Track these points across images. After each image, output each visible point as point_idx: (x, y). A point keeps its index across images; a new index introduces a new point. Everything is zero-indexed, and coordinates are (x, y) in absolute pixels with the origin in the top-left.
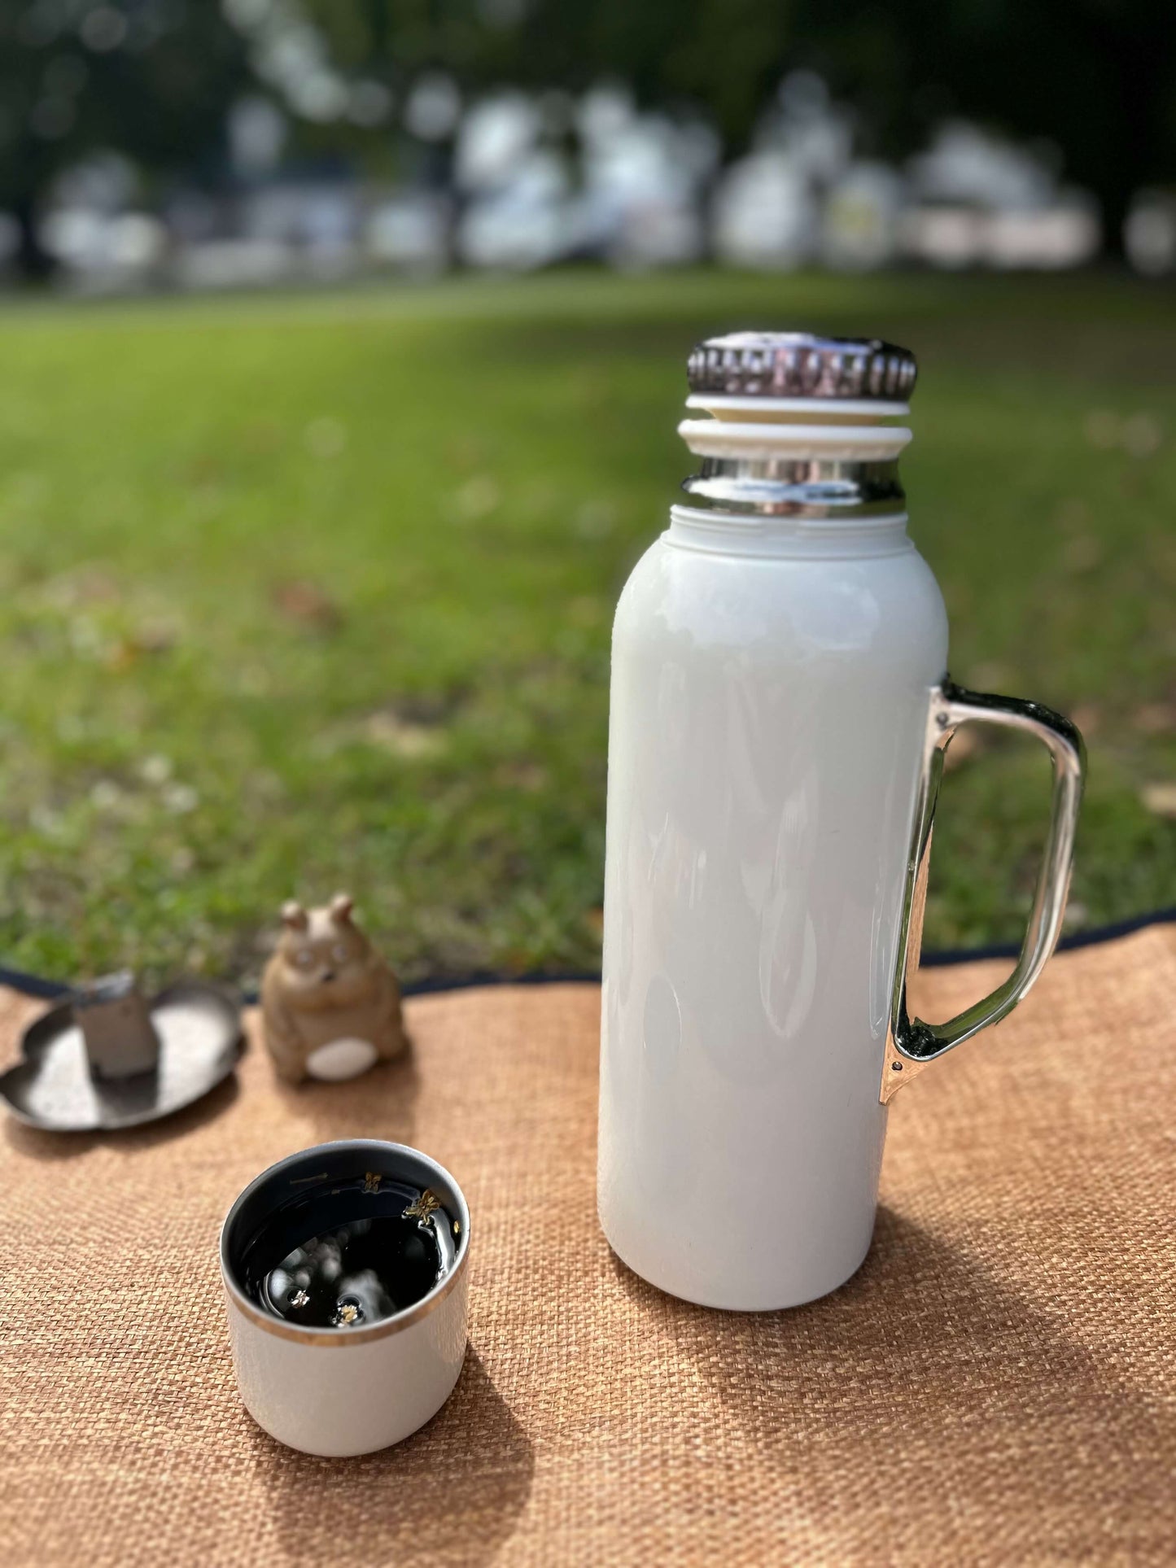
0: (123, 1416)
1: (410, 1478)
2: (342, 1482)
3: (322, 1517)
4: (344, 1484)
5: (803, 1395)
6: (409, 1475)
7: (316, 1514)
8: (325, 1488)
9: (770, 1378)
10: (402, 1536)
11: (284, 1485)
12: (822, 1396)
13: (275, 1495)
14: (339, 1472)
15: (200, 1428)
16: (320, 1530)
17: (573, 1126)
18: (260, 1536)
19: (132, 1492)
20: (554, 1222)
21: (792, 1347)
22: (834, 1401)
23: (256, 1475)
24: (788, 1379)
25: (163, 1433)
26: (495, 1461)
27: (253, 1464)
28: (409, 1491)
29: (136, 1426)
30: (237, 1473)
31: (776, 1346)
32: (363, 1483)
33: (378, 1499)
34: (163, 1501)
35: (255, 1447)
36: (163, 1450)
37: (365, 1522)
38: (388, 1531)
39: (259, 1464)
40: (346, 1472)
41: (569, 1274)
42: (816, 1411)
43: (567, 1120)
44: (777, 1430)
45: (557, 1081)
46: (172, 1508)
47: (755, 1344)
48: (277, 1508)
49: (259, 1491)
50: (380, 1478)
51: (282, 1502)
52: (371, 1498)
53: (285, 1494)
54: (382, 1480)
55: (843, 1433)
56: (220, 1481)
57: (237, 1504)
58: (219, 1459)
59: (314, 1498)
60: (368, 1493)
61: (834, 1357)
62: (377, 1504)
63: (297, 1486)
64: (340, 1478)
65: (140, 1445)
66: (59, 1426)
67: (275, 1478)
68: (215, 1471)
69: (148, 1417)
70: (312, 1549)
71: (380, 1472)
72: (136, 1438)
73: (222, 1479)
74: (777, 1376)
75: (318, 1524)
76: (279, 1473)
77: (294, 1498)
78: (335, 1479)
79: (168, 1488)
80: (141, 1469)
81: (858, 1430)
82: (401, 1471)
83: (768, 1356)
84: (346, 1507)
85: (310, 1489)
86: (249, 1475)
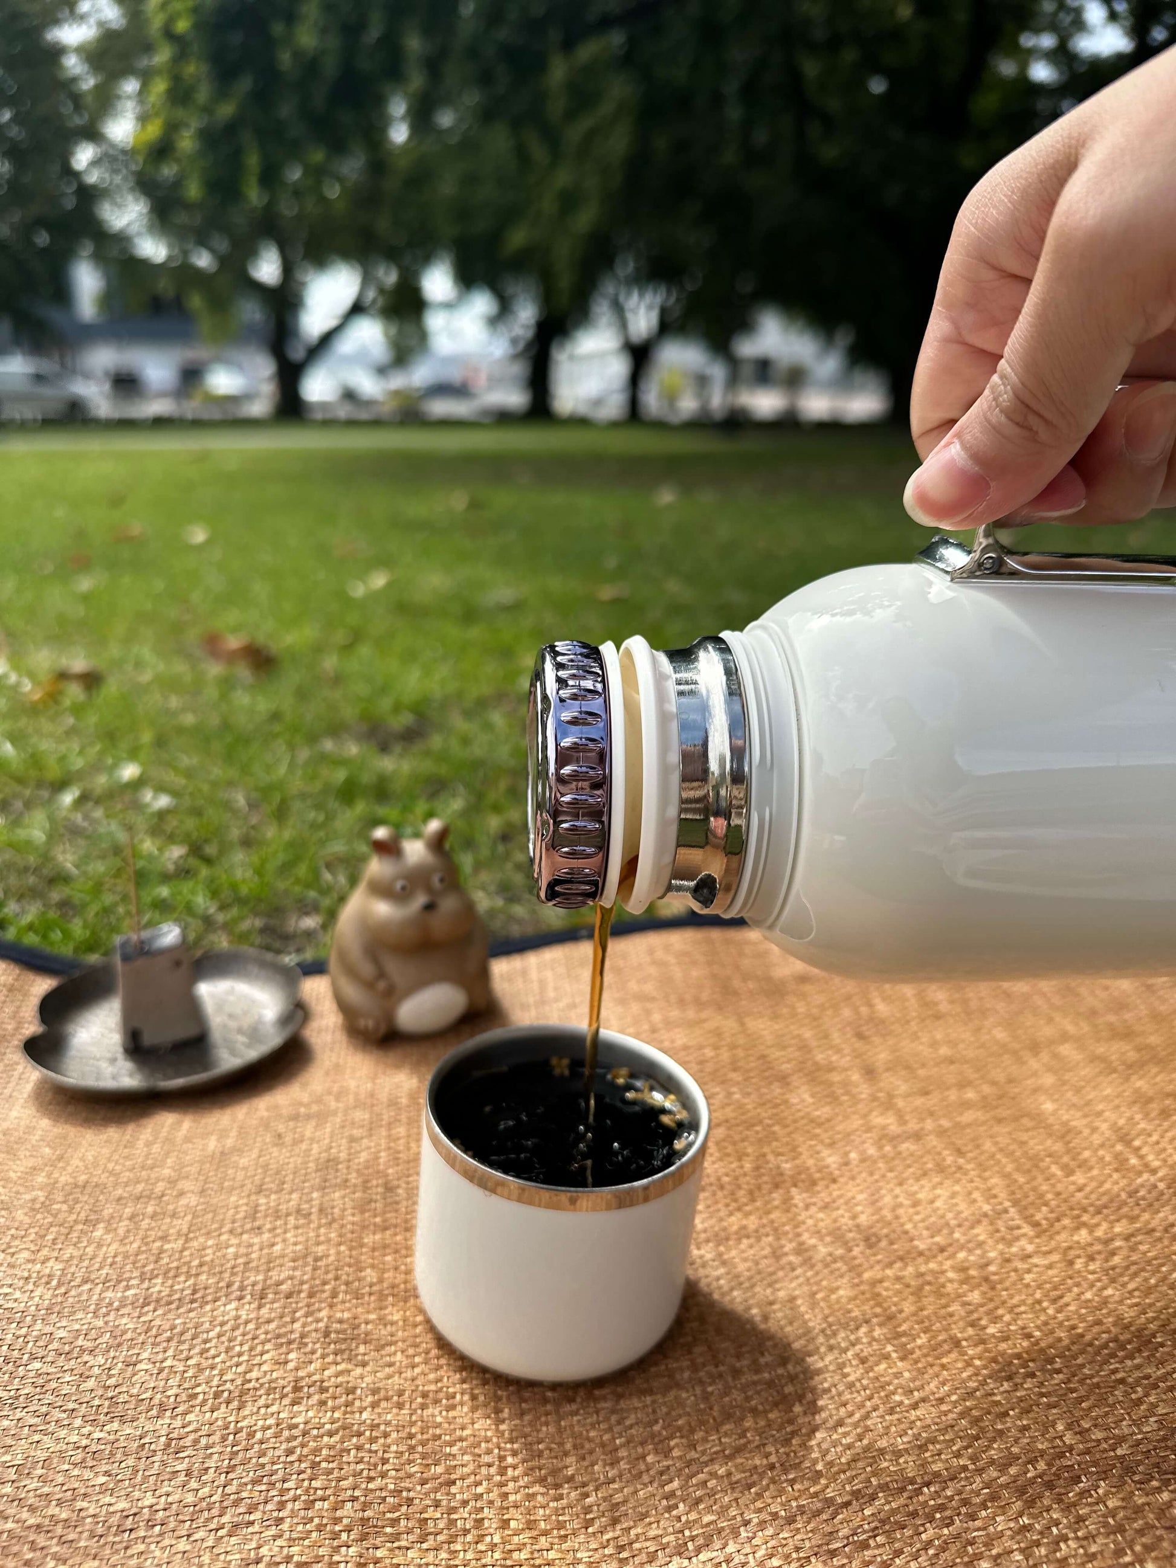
0: (292, 1356)
1: (659, 1396)
2: (578, 1410)
3: (568, 1446)
4: (582, 1412)
5: (1071, 1263)
6: (656, 1394)
7: (561, 1444)
8: (560, 1418)
9: (1029, 1256)
10: (676, 1453)
11: (511, 1419)
12: (1091, 1258)
13: (502, 1427)
14: (571, 1400)
15: (391, 1365)
16: (571, 1460)
17: (709, 1053)
18: (502, 1471)
19: (330, 1434)
20: (724, 1140)
21: (1037, 1224)
22: (1107, 1261)
23: (474, 1409)
24: (1049, 1252)
25: (349, 1371)
26: (757, 1369)
27: (466, 1397)
28: (664, 1410)
29: (313, 1365)
30: (451, 1408)
31: (1019, 1227)
32: (603, 1409)
33: (628, 1423)
34: (373, 1440)
35: (463, 1381)
36: (355, 1388)
37: (622, 1445)
38: (657, 1452)
39: (474, 1398)
40: (579, 1400)
41: (759, 1188)
42: (1093, 1272)
43: (701, 1047)
44: (1061, 1297)
45: (675, 1014)
46: (386, 1448)
47: (998, 1231)
48: (512, 1441)
49: (483, 1425)
50: (622, 1402)
51: (515, 1434)
52: (619, 1423)
53: (516, 1425)
54: (623, 1404)
55: (1131, 1286)
56: (433, 1416)
57: (461, 1439)
58: (425, 1395)
59: (552, 1429)
60: (614, 1418)
61: (1084, 1225)
62: (631, 1427)
63: (527, 1418)
64: (574, 1407)
65: (325, 1384)
66: (216, 1372)
67: (497, 1411)
68: (423, 1407)
69: (323, 1357)
70: (570, 1479)
71: (619, 1397)
72: (316, 1377)
73: (434, 1412)
74: (1036, 1252)
75: (566, 1454)
76: (500, 1405)
77: (527, 1430)
78: (567, 1408)
79: (374, 1427)
80: (334, 1410)
81: (1146, 1280)
82: (643, 1392)
83: (1017, 1239)
84: (592, 1434)
85: (543, 1419)
86: (465, 1409)
